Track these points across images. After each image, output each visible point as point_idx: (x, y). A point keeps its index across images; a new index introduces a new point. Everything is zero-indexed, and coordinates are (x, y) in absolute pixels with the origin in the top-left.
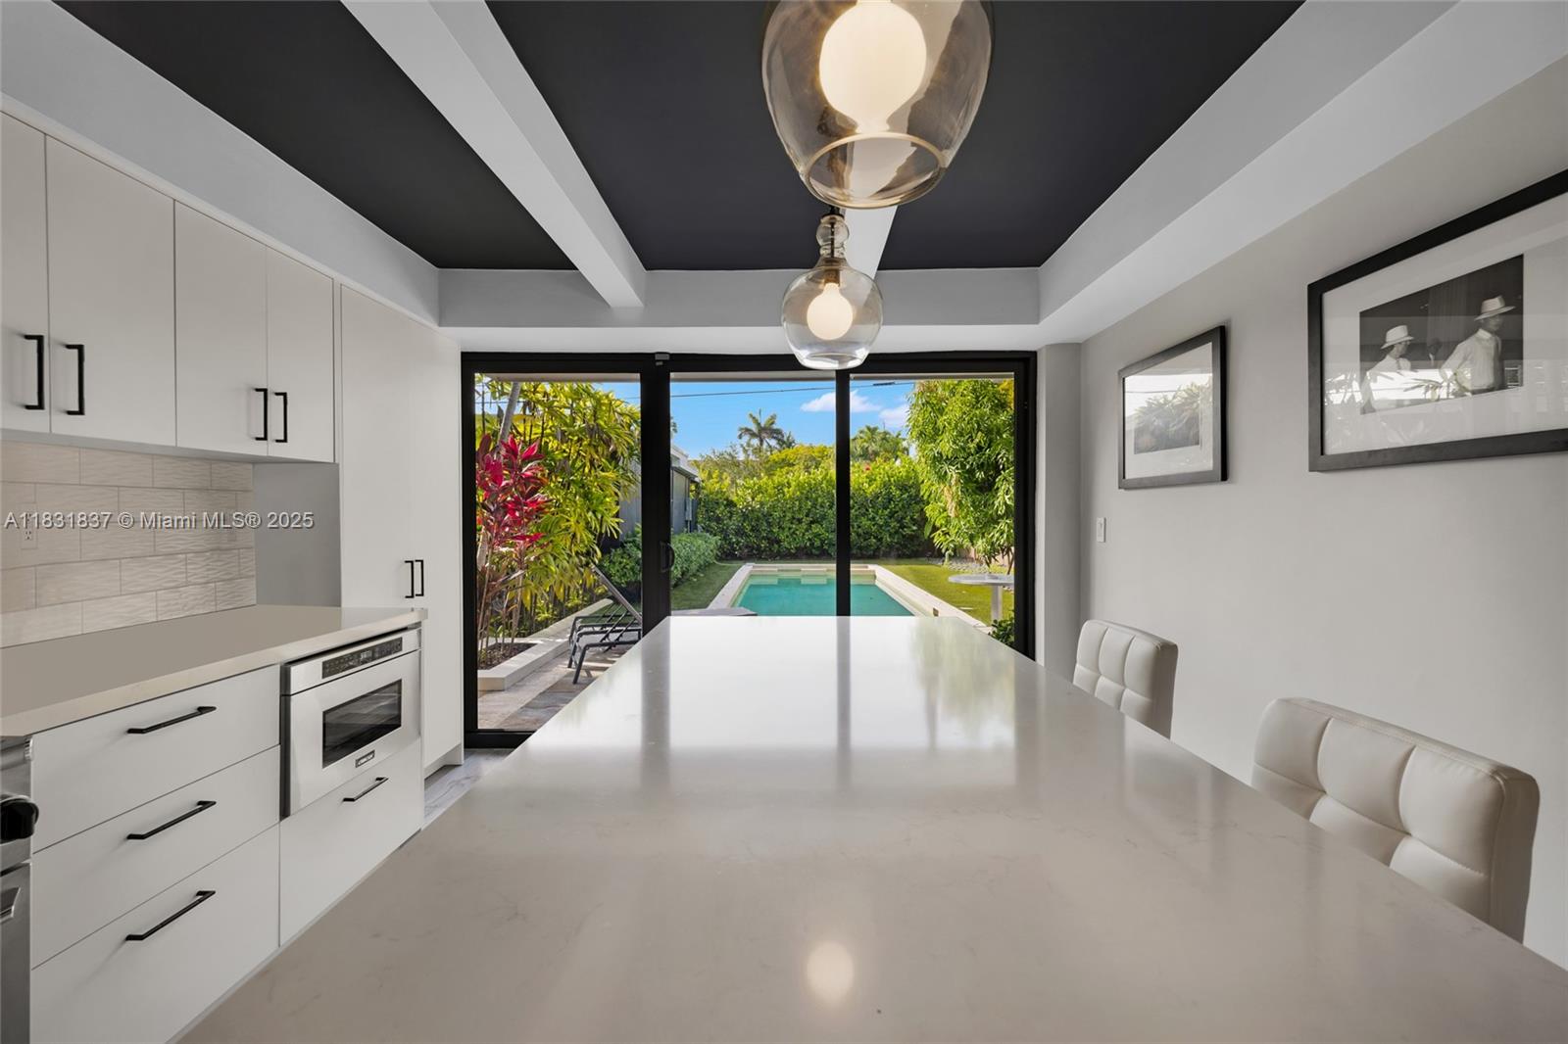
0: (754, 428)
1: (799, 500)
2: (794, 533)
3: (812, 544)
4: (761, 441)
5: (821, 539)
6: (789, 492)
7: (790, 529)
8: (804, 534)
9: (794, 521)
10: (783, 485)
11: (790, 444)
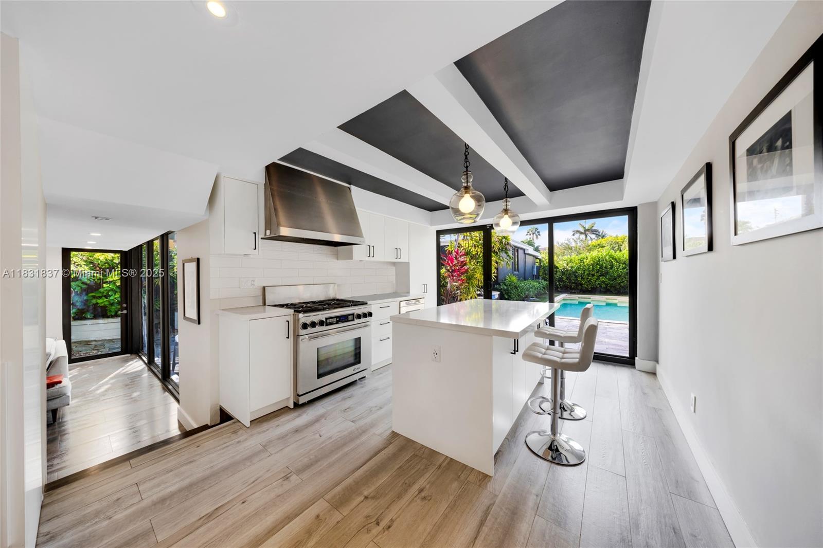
0: (582, 230)
1: (592, 265)
2: (590, 280)
3: (601, 286)
4: (586, 236)
5: (605, 284)
6: (586, 262)
7: (587, 279)
8: (596, 281)
9: (590, 275)
10: (584, 258)
11: (603, 236)
